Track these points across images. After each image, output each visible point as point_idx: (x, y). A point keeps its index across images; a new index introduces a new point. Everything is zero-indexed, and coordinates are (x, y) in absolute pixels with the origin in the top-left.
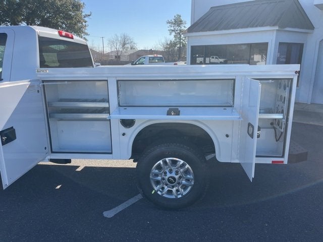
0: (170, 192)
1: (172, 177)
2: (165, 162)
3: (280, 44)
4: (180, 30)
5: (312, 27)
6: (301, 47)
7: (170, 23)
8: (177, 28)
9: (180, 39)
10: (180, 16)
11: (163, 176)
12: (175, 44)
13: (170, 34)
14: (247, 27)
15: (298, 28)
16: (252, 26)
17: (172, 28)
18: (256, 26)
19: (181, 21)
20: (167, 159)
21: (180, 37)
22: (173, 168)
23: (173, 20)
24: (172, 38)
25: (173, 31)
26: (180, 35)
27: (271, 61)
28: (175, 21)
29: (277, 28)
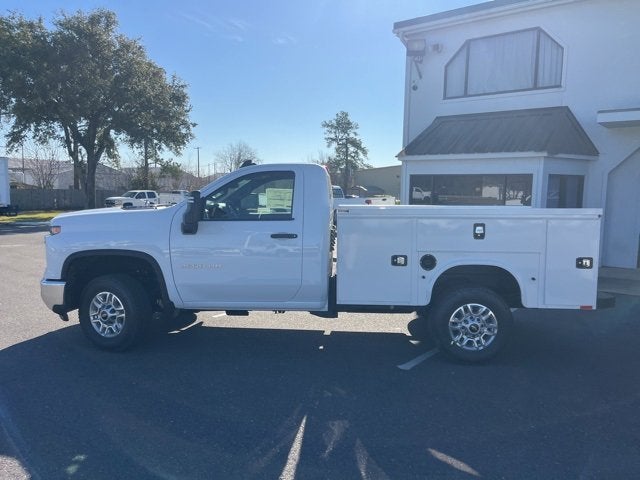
0: (470, 343)
1: (474, 325)
2: (466, 309)
3: (551, 177)
4: (347, 139)
5: (594, 152)
6: (580, 180)
7: (328, 126)
8: (340, 136)
9: (347, 156)
10: (347, 115)
11: (464, 324)
12: (337, 163)
13: (329, 146)
14: (500, 151)
15: (575, 153)
16: (508, 150)
17: (333, 136)
18: (514, 151)
19: (349, 123)
20: (469, 306)
21: (347, 151)
22: (474, 315)
23: (334, 122)
24: (331, 152)
25: (333, 140)
26: (347, 149)
27: (539, 203)
28: (338, 123)
29: (545, 154)
